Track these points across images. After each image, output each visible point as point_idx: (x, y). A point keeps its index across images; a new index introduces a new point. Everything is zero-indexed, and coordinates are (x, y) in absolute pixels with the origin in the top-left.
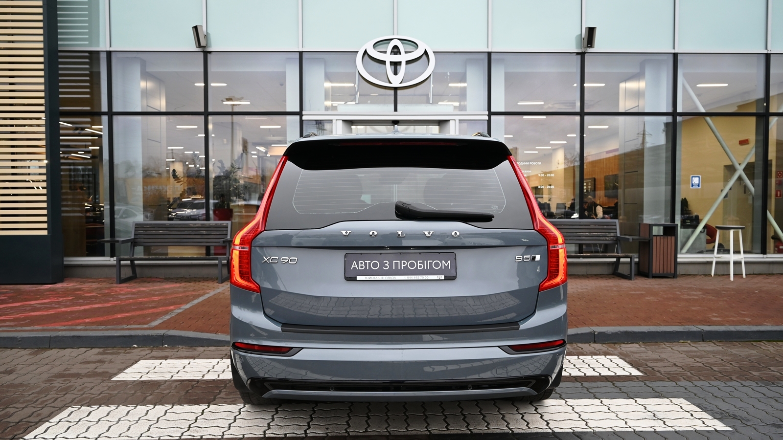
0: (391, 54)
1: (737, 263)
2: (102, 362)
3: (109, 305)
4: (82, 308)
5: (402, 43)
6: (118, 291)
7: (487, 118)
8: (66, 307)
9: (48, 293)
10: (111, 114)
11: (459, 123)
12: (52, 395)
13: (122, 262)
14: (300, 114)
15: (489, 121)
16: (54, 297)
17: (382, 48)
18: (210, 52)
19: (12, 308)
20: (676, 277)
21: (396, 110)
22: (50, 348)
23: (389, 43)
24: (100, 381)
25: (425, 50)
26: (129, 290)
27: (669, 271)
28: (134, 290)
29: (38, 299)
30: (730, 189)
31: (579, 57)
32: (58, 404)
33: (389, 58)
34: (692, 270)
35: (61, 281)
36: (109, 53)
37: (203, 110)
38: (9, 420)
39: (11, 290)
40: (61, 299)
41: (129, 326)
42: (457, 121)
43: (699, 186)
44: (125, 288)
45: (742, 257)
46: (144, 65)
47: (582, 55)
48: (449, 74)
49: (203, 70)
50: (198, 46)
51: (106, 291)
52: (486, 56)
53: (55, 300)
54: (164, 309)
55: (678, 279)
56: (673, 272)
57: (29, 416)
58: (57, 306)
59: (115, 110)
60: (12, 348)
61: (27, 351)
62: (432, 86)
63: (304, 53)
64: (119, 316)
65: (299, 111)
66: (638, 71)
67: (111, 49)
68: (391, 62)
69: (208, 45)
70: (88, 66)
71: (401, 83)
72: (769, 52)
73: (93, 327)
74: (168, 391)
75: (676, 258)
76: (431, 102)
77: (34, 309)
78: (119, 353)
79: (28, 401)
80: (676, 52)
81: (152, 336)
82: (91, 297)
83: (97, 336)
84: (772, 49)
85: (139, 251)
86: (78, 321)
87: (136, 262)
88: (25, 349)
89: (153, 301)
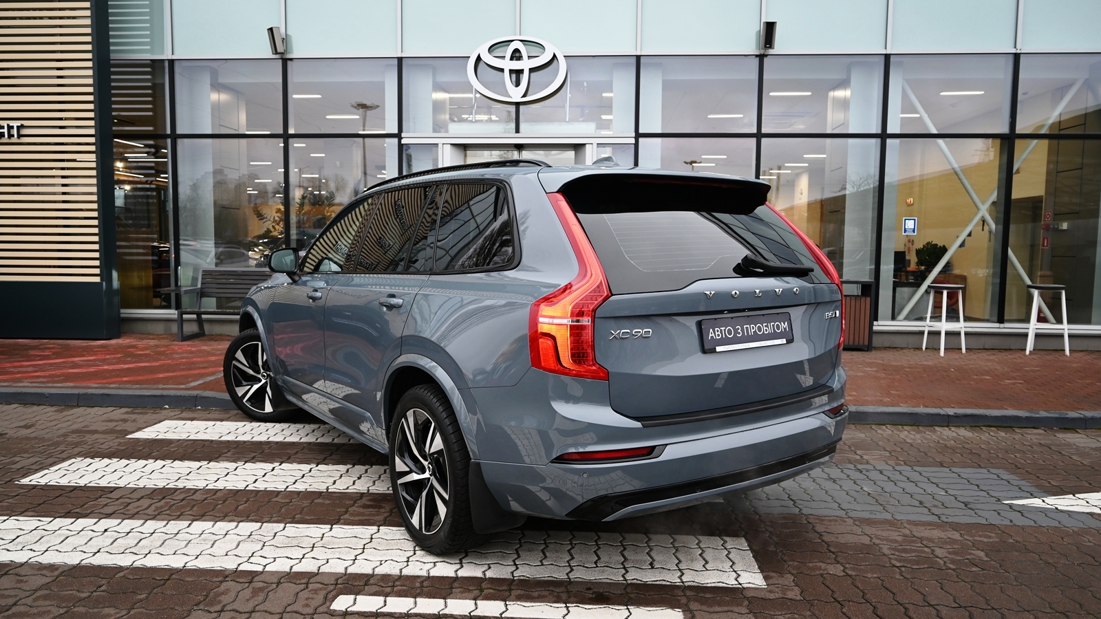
0: (511, 60)
1: (951, 334)
2: (125, 421)
3: (157, 364)
4: (127, 366)
5: (524, 44)
6: (176, 349)
7: (633, 141)
8: (109, 364)
9: (97, 350)
10: (175, 137)
11: (597, 147)
12: (62, 448)
13: (184, 316)
14: (398, 136)
15: (636, 145)
16: (102, 354)
17: (498, 52)
18: (291, 59)
19: (51, 364)
20: (871, 351)
21: (517, 131)
22: (78, 406)
23: (509, 45)
24: (113, 438)
25: (554, 54)
26: (189, 348)
27: (861, 342)
28: (193, 349)
29: (84, 356)
30: (970, 235)
31: (758, 59)
32: (64, 455)
33: (508, 65)
34: (898, 341)
35: (119, 337)
36: (172, 62)
37: (281, 132)
38: (12, 466)
39: (59, 345)
40: (108, 357)
41: (165, 386)
42: (595, 145)
43: (914, 231)
44: (187, 346)
45: (961, 326)
46: (214, 74)
47: (761, 57)
48: (585, 84)
49: (281, 81)
50: (274, 52)
51: (163, 349)
52: (634, 60)
53: (102, 357)
54: (214, 369)
55: (874, 352)
56: (866, 343)
57: (32, 464)
58: (100, 363)
59: (179, 131)
60: (39, 405)
61: (53, 409)
62: (569, 95)
63: (403, 59)
64: (161, 376)
65: (397, 132)
66: (842, 76)
67: (174, 57)
68: (510, 70)
69: (288, 51)
70: (149, 77)
71: (524, 96)
72: (1018, 51)
73: (127, 386)
74: (176, 449)
75: (871, 325)
76: (567, 120)
77: (76, 366)
78: (146, 413)
79: (36, 452)
80: (888, 53)
81: (184, 396)
82: (142, 355)
83: (127, 395)
84: (1023, 47)
85: (210, 303)
86: (114, 380)
87: (203, 316)
88: (52, 406)
89: (208, 361)
